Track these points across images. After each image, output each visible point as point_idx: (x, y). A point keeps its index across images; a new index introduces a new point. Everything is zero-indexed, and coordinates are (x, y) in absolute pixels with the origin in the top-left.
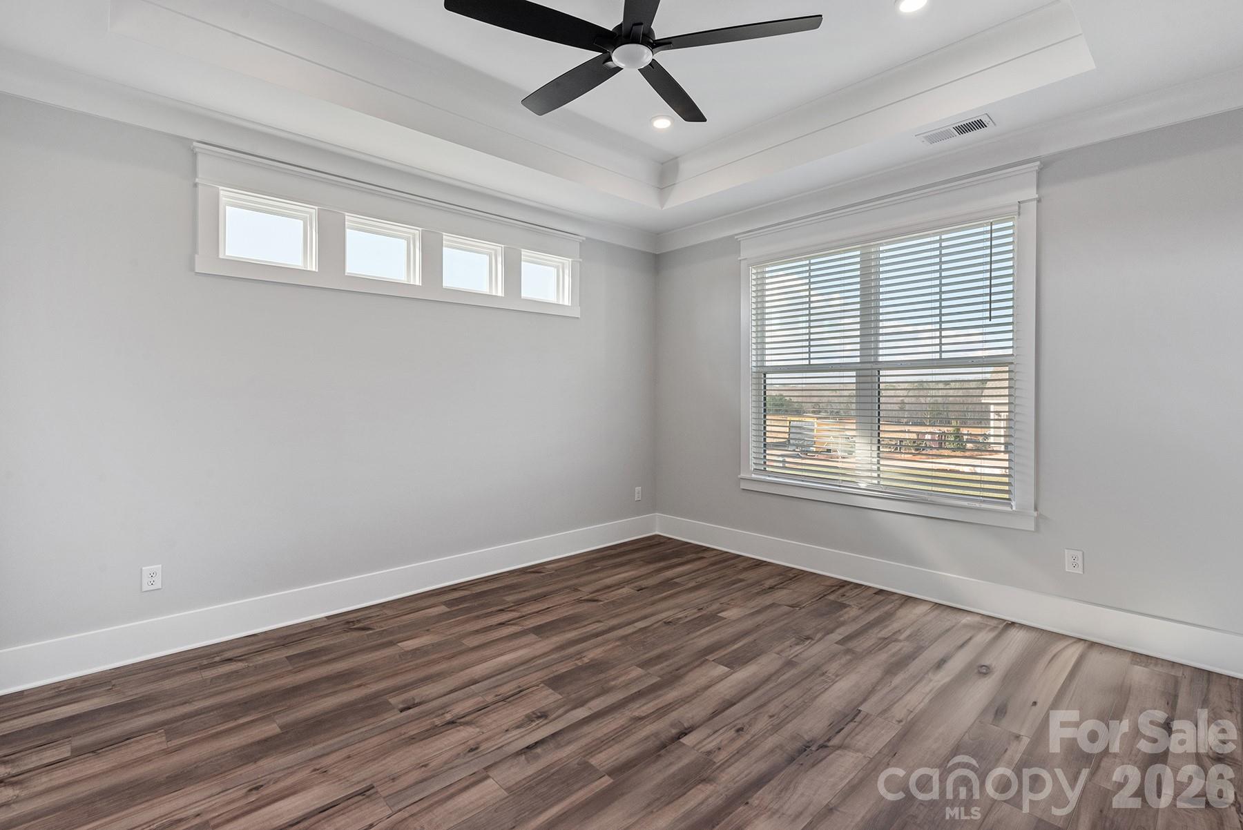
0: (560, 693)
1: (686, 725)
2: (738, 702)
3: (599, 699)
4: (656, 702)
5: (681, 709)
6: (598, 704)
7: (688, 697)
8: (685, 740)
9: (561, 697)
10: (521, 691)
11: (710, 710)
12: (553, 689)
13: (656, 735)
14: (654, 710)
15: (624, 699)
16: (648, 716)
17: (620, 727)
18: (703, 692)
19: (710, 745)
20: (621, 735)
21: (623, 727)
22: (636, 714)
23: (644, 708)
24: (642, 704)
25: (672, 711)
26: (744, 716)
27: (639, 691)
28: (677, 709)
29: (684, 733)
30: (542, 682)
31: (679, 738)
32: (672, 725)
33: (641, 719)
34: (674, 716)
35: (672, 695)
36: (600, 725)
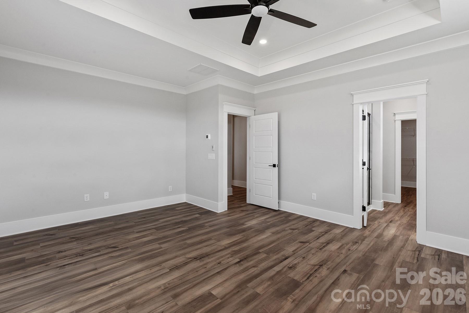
0: (290, 277)
1: (238, 265)
2: (215, 274)
3: (272, 275)
4: (248, 273)
5: (239, 270)
6: (271, 273)
7: (235, 275)
8: (239, 260)
9: (288, 275)
10: (308, 278)
11: (228, 270)
12: (294, 279)
13: (248, 262)
14: (249, 270)
15: (262, 275)
16: (251, 268)
17: (261, 264)
18: (228, 278)
19: (231, 259)
20: (259, 261)
21: (260, 264)
22: (256, 269)
23: (253, 271)
24: (254, 272)
25: (242, 270)
26: (216, 268)
27: (256, 278)
28: (240, 270)
29: (239, 262)
30: (302, 284)
31: (240, 261)
32: (242, 265)
33: (254, 267)
34: (242, 268)
35: (242, 277)
36: (268, 264)
